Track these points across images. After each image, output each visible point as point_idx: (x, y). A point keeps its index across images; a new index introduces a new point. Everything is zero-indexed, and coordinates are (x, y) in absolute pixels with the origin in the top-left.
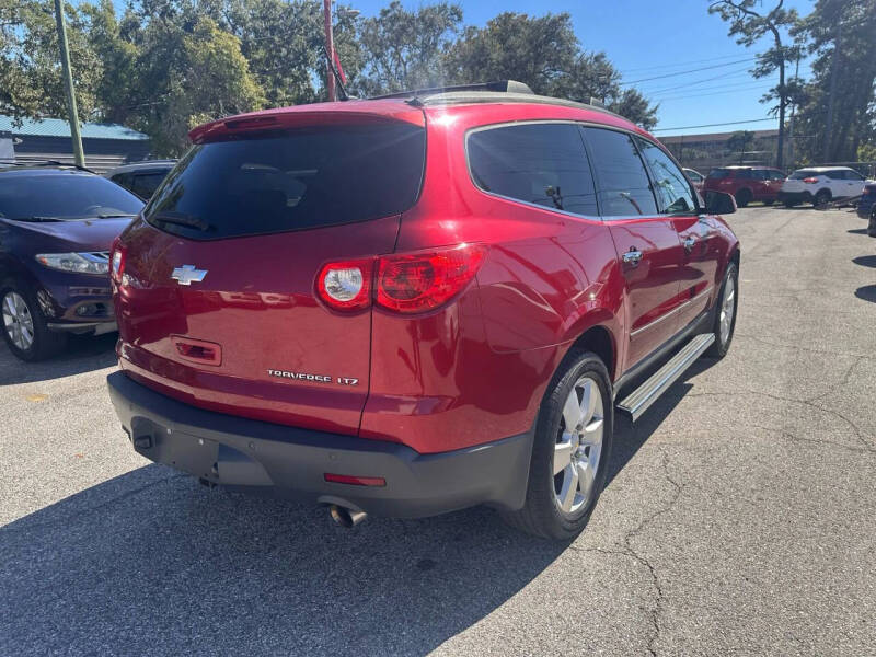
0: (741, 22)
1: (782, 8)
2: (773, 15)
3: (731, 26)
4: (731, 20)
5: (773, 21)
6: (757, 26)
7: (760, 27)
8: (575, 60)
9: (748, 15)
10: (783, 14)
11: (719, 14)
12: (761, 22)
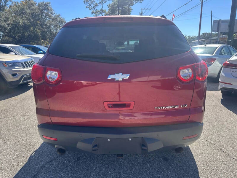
0: (94, 11)
1: (103, 9)
2: (101, 10)
3: (92, 12)
4: (91, 10)
5: (101, 12)
6: (98, 12)
7: (98, 13)
8: (54, 16)
9: (95, 10)
10: (103, 11)
11: (89, 8)
12: (99, 12)
